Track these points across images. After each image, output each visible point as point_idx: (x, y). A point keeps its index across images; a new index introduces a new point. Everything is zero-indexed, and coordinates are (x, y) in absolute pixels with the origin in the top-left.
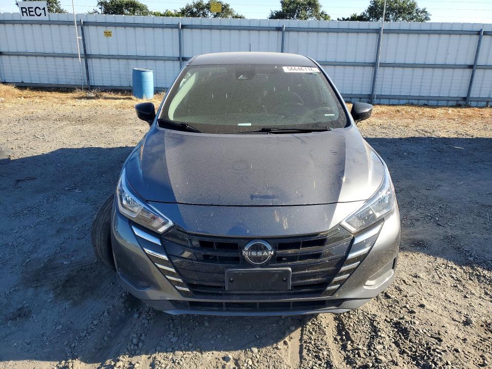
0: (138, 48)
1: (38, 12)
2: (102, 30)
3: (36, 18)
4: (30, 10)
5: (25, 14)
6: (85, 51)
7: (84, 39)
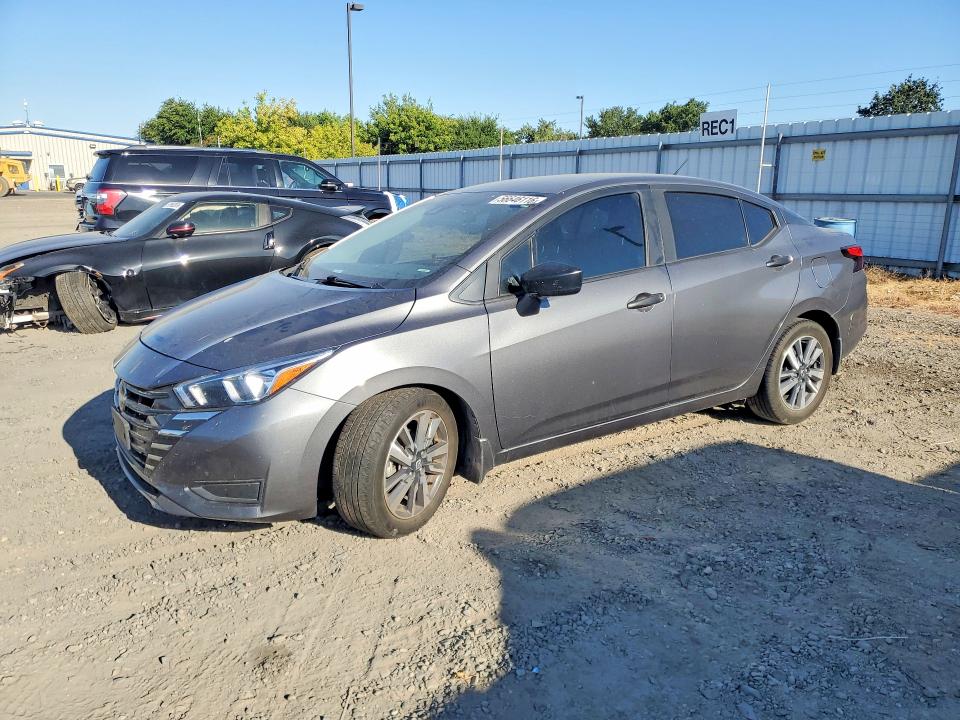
0: (867, 180)
1: (724, 126)
2: (811, 148)
3: (719, 137)
4: (714, 125)
5: (706, 132)
6: (775, 188)
7: (776, 168)
